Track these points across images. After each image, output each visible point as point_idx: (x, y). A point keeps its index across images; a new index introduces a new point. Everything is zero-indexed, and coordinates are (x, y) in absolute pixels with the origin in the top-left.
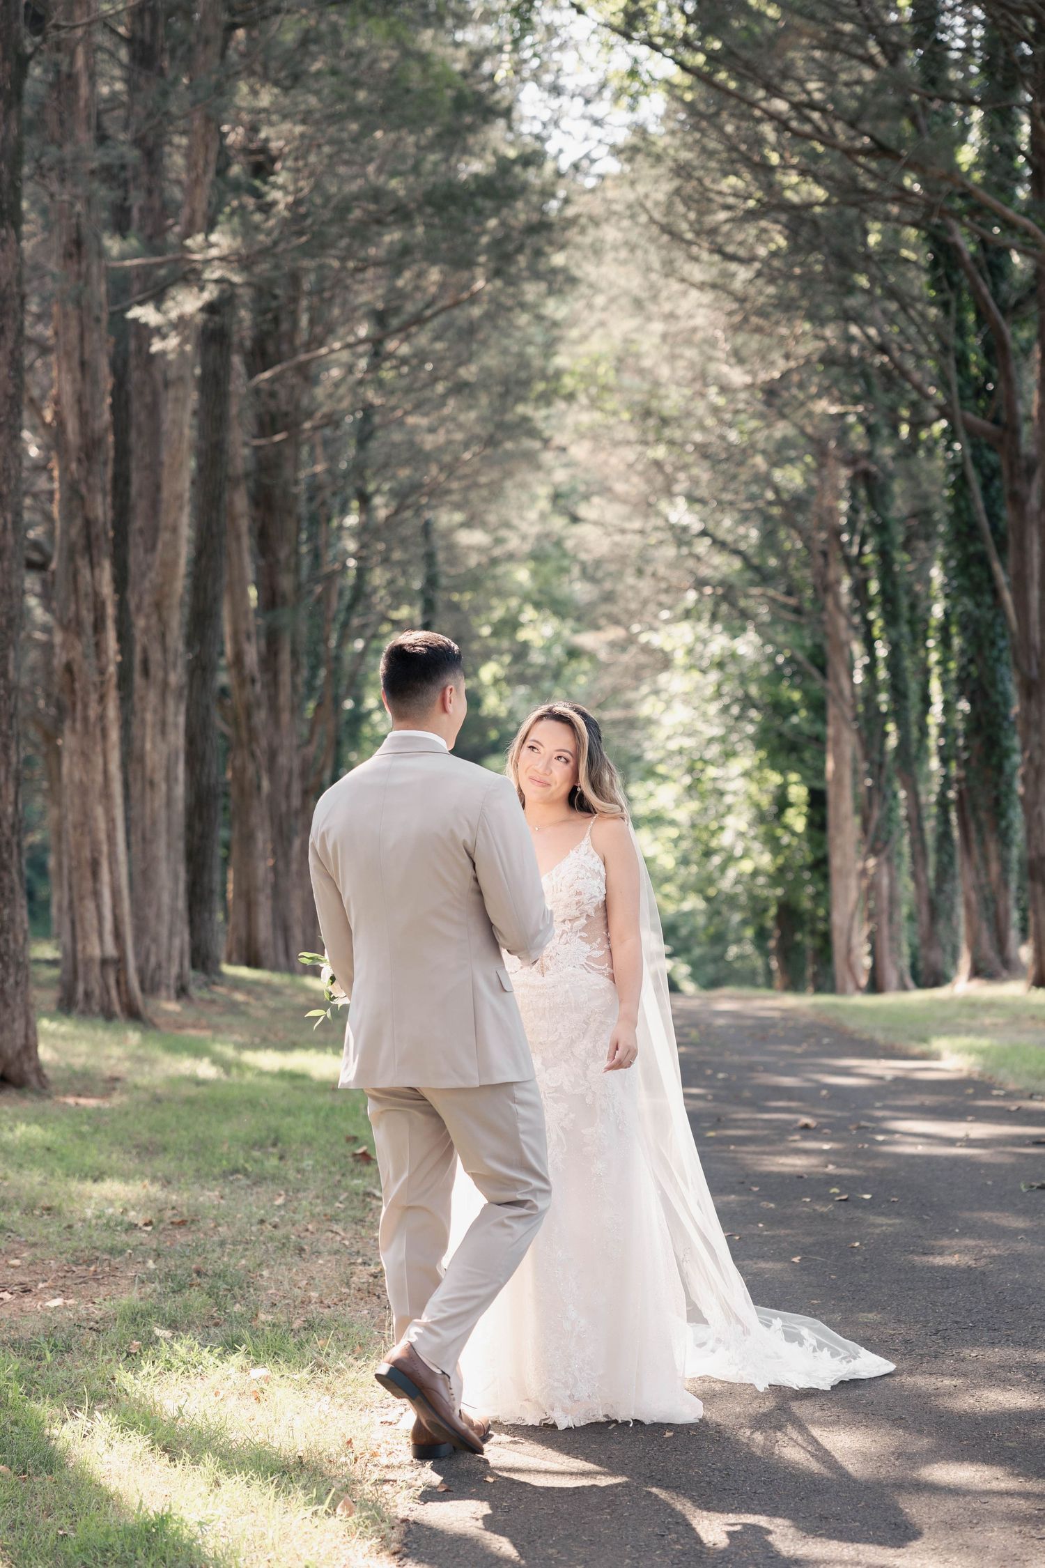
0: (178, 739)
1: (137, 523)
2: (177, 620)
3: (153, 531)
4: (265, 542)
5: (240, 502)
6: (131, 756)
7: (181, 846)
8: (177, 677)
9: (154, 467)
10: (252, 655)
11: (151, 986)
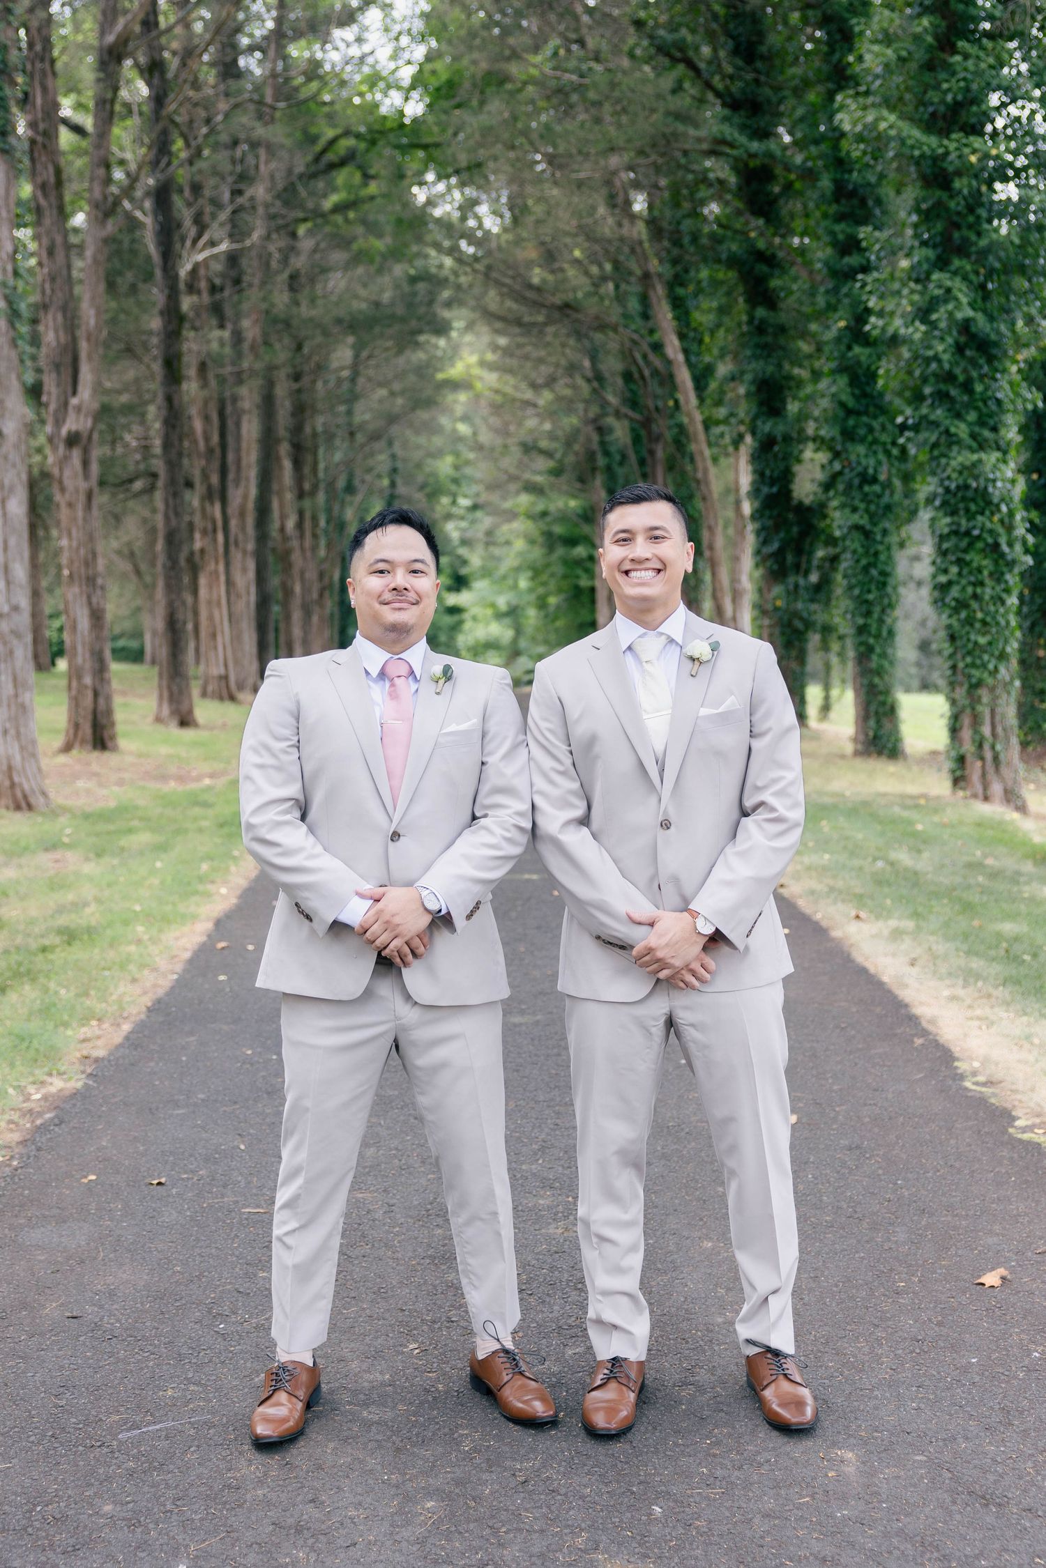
0: (251, 574)
1: (231, 476)
2: (250, 520)
3: (237, 482)
4: (297, 464)
5: (284, 449)
6: (229, 583)
7: (253, 624)
8: (251, 546)
9: (238, 450)
10: (291, 524)
11: (241, 687)
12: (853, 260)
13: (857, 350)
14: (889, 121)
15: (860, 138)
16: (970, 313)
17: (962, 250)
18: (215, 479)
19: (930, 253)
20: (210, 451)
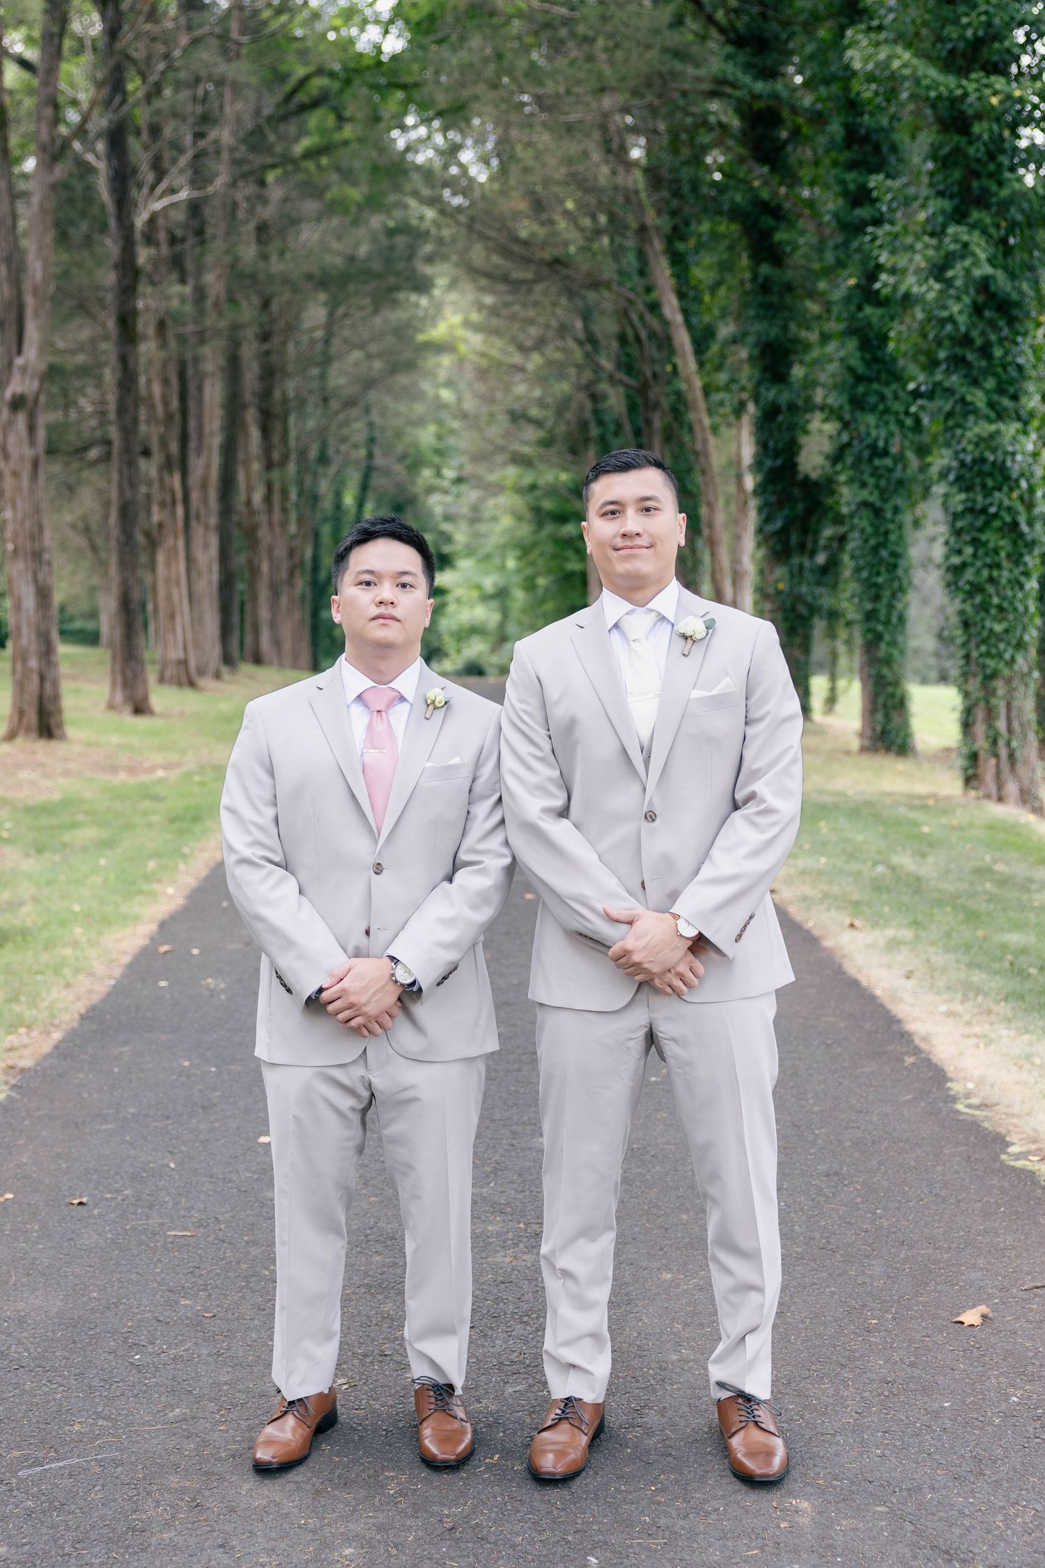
0: (214, 551)
1: (192, 444)
2: (213, 494)
3: (199, 450)
6: (190, 559)
8: (213, 521)
9: (200, 417)
10: (258, 497)
11: (202, 673)
12: (864, 212)
13: (868, 310)
14: (902, 58)
15: (871, 78)
16: (988, 270)
17: (982, 201)
18: (174, 447)
19: (947, 205)
20: (169, 417)
